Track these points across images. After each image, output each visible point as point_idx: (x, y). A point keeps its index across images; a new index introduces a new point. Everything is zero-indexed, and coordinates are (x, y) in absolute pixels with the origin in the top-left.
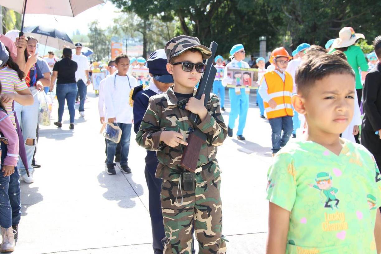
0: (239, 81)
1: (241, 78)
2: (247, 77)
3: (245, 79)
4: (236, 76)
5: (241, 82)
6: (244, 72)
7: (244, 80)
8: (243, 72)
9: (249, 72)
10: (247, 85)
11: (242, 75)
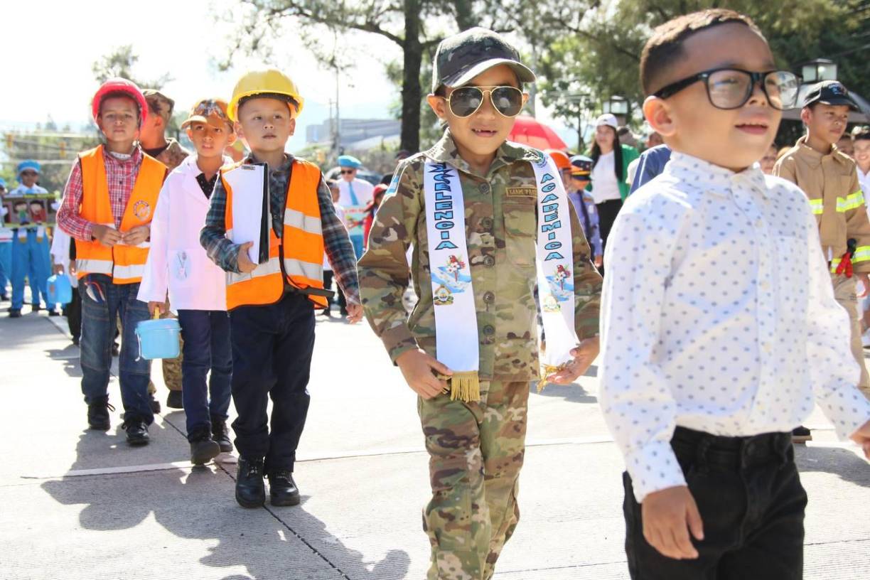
0: (25, 216)
1: (27, 211)
2: (36, 208)
3: (34, 211)
4: (19, 208)
5: (27, 216)
6: (31, 200)
7: (32, 214)
8: (28, 202)
9: (40, 200)
10: (39, 222)
11: (28, 206)
